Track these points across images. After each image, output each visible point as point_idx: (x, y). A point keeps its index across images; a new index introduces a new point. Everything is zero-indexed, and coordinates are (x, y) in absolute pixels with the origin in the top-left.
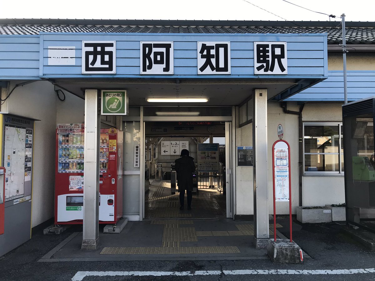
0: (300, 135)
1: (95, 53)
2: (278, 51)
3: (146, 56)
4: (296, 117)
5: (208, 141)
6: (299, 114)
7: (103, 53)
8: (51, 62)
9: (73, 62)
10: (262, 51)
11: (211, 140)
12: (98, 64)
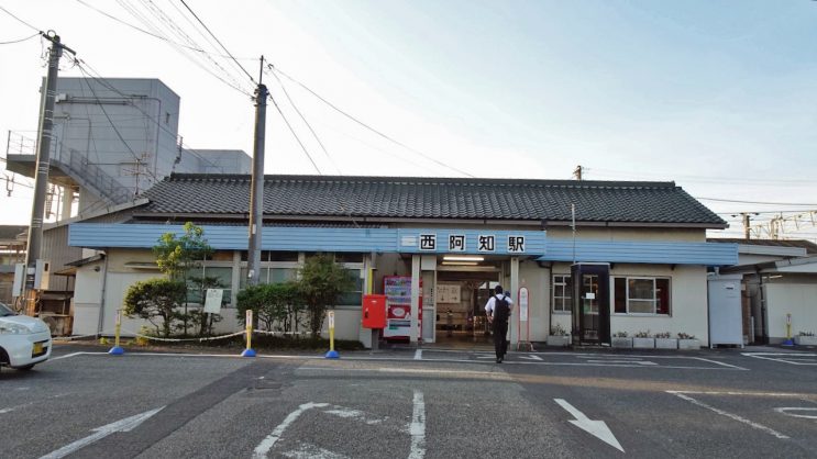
0: (551, 284)
1: (426, 240)
2: (520, 240)
3: (452, 242)
4: (548, 270)
5: (484, 286)
6: (550, 269)
7: (430, 240)
8: (404, 244)
9: (414, 244)
10: (512, 239)
11: (488, 285)
12: (427, 246)
